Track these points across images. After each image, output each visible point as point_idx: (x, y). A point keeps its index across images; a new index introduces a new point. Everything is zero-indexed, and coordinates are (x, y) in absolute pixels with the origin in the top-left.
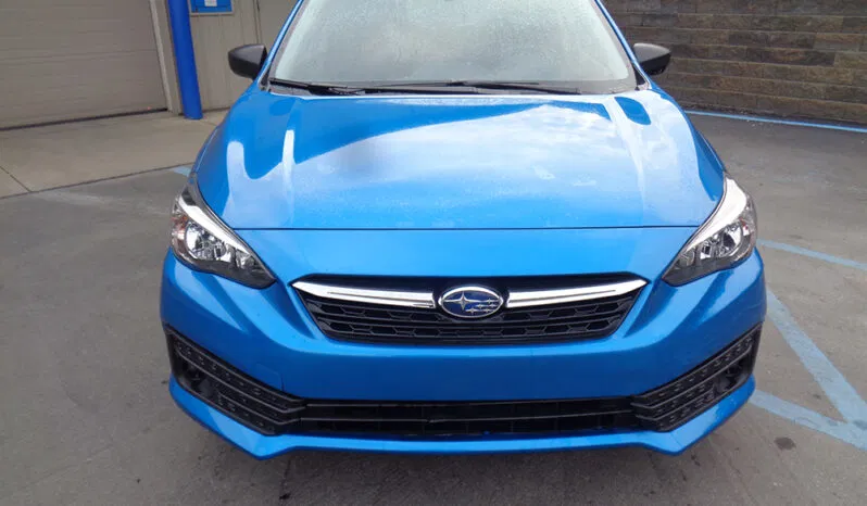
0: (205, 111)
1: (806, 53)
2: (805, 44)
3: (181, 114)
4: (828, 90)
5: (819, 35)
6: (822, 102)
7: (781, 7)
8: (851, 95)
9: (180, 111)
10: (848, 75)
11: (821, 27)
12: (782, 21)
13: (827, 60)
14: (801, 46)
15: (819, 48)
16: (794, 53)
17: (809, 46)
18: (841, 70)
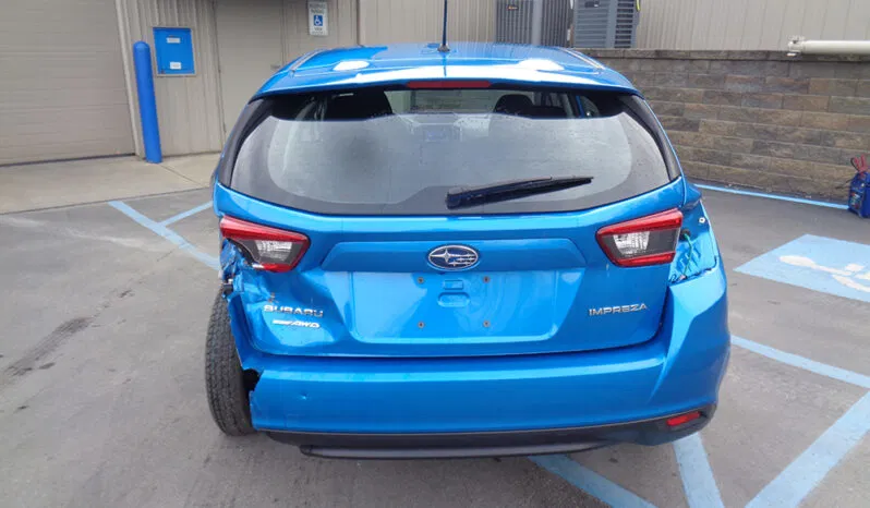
0: (166, 157)
1: (677, 120)
2: (676, 112)
3: (144, 159)
4: (695, 153)
5: (687, 105)
6: (690, 162)
7: (658, 79)
8: (712, 158)
9: (144, 156)
10: (710, 140)
11: (688, 98)
12: (659, 92)
13: (693, 126)
14: (675, 115)
15: (689, 116)
16: (670, 120)
17: (681, 115)
18: (703, 135)
